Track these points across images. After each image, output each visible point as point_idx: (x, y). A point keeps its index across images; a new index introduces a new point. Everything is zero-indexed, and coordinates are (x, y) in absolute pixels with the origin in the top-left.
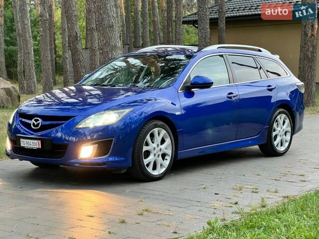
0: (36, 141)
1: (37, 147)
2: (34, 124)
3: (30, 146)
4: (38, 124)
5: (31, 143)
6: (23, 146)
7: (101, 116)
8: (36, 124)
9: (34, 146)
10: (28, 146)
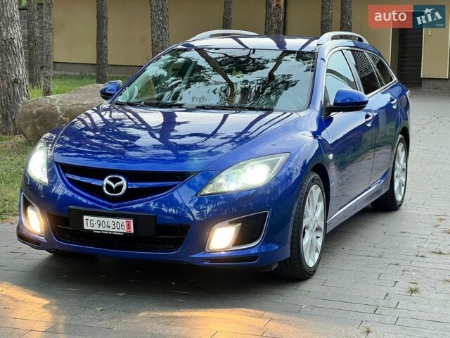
0: (122, 221)
1: (125, 231)
2: (108, 187)
3: (107, 229)
4: (120, 188)
5: (111, 224)
6: (89, 228)
7: (240, 171)
8: (114, 186)
9: (116, 230)
10: (101, 228)
